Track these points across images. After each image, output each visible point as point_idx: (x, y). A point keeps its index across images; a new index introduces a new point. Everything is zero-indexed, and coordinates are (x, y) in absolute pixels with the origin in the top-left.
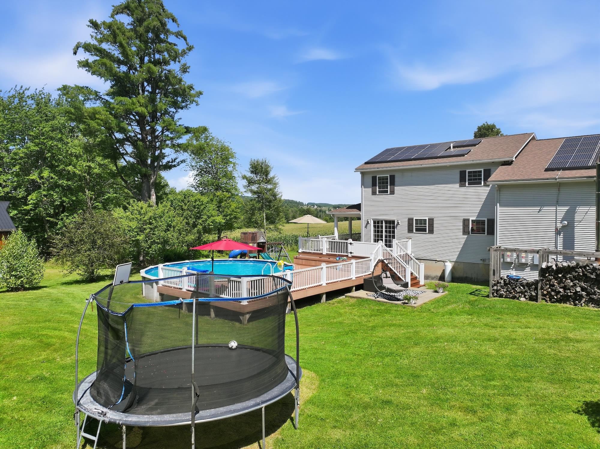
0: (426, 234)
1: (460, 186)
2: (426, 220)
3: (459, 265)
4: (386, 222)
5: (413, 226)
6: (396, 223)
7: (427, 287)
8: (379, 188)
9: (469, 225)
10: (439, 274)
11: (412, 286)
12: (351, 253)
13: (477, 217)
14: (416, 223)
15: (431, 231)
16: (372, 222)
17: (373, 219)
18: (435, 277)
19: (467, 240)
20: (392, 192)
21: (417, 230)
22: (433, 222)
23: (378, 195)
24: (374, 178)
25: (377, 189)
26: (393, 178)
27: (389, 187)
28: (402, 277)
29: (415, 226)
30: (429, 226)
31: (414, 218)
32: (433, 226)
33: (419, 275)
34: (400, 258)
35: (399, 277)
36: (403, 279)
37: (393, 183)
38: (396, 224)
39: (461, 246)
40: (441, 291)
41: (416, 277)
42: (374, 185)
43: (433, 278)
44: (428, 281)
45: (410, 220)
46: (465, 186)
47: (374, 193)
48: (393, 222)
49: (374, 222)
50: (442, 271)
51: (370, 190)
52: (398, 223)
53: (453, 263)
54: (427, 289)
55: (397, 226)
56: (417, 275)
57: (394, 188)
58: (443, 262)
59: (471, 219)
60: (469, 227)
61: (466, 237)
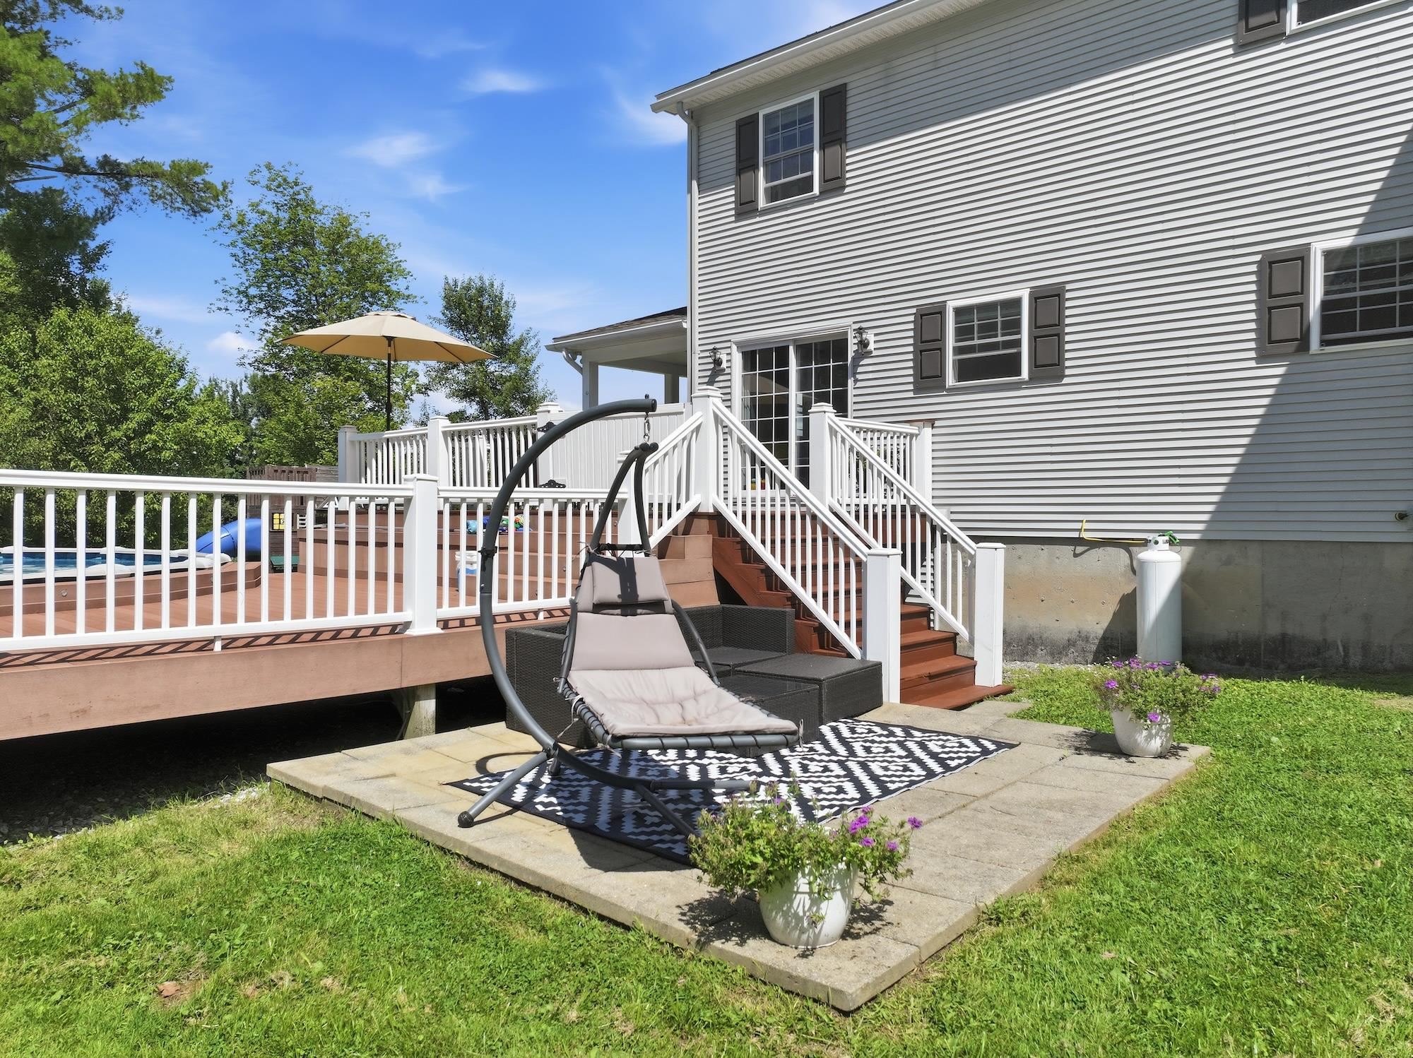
0: (1017, 386)
1: (1241, 48)
2: (1019, 301)
3: (1228, 562)
4: (807, 350)
5: (941, 350)
6: (852, 348)
7: (1027, 704)
8: (767, 180)
9: (1303, 289)
10: (1097, 622)
11: (910, 692)
12: (552, 484)
13: (1363, 230)
14: (962, 333)
15: (1048, 367)
16: (738, 359)
17: (740, 345)
18: (1071, 643)
19: (1283, 390)
20: (834, 184)
21: (967, 370)
22: (1061, 309)
23: (766, 211)
24: (746, 128)
25: (762, 184)
26: (835, 100)
27: (816, 156)
28: (838, 632)
29: (958, 350)
30: (1034, 339)
31: (951, 305)
32: (1059, 336)
33: (969, 621)
34: (860, 528)
35: (821, 629)
36: (850, 644)
37: (835, 135)
38: (850, 355)
39: (1243, 435)
40: (1156, 744)
41: (953, 638)
42: (745, 162)
43: (1058, 651)
44: (1032, 668)
45: (929, 318)
46: (1281, 36)
47: (745, 208)
48: (840, 346)
49: (750, 358)
50: (1112, 607)
51: (727, 196)
52: (863, 344)
53: (1188, 551)
54: (1027, 715)
55: (856, 364)
56: (958, 625)
57: (843, 158)
58: (1125, 545)
59: (1319, 247)
60: (1303, 306)
61: (1281, 371)
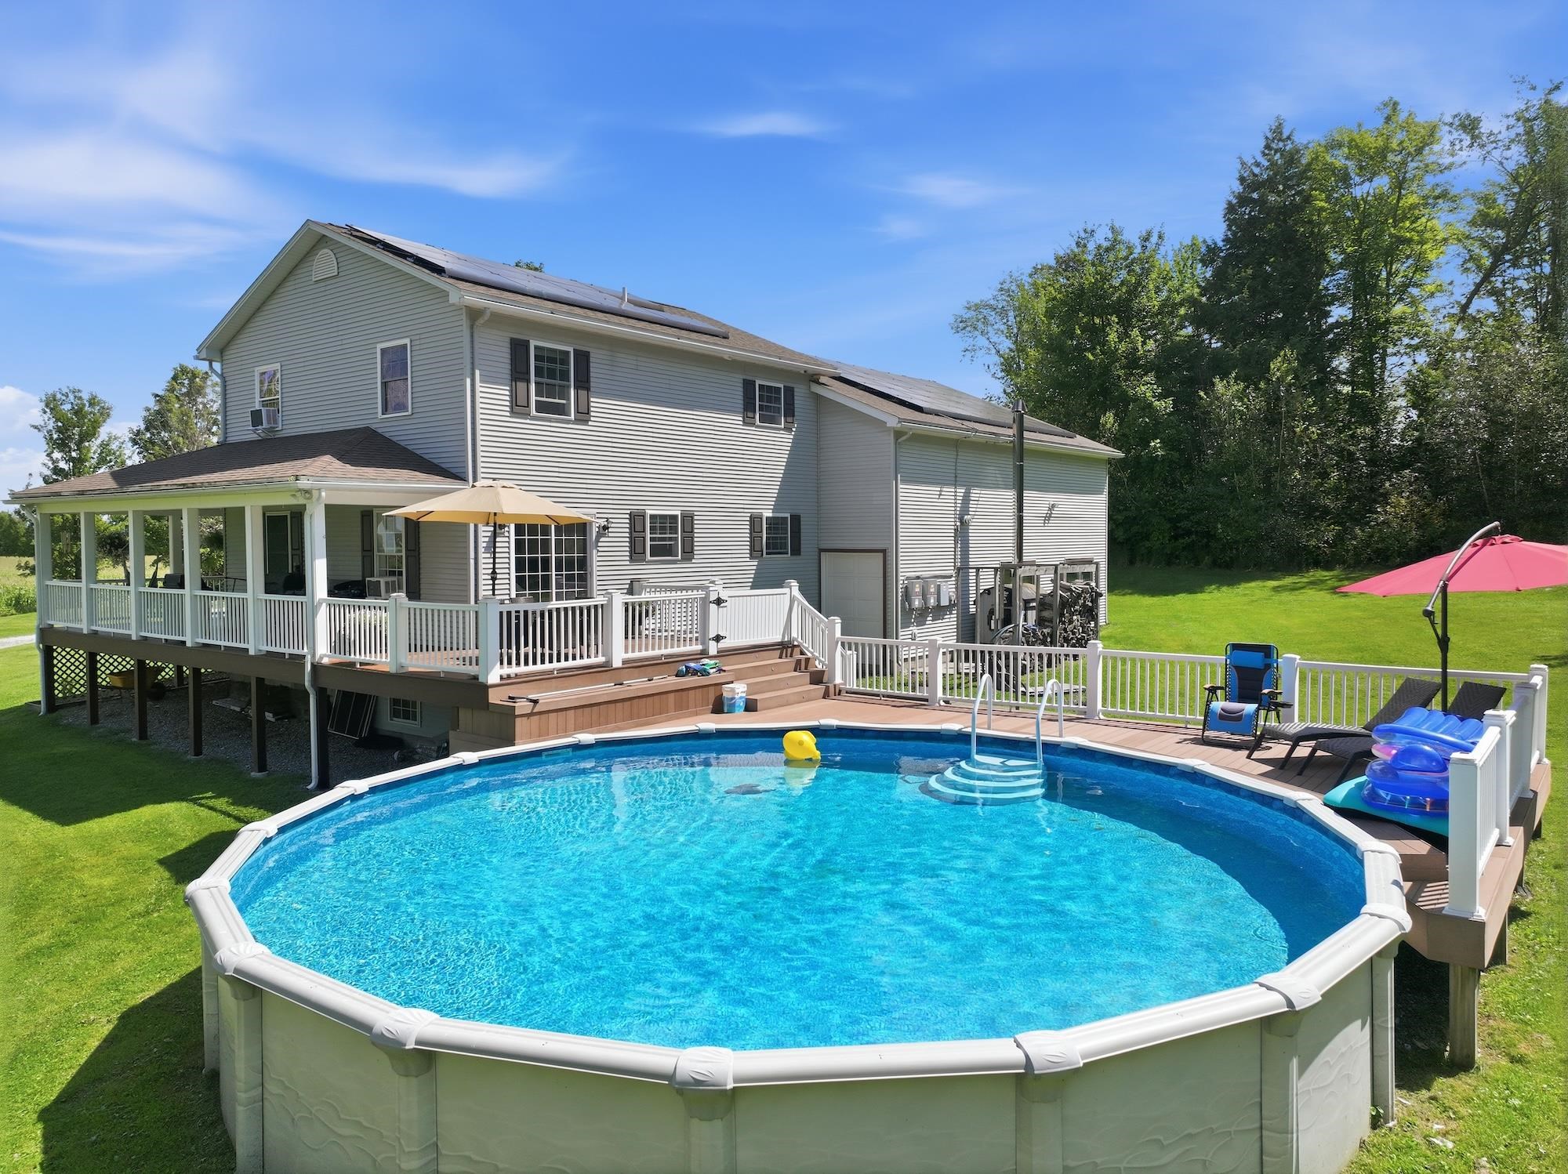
0: (674, 562)
1: (744, 423)
2: (676, 516)
4: (561, 527)
5: (643, 538)
6: (594, 530)
8: (538, 394)
9: (762, 531)
12: (718, 639)
13: (774, 510)
14: (653, 530)
15: (689, 554)
19: (758, 572)
20: (584, 416)
21: (654, 550)
22: (692, 525)
23: (534, 419)
24: (519, 349)
25: (532, 396)
26: (583, 358)
27: (572, 390)
29: (652, 539)
30: (683, 538)
31: (649, 513)
32: (692, 538)
37: (584, 383)
38: (593, 534)
42: (518, 374)
45: (636, 518)
46: (754, 424)
47: (520, 410)
48: (582, 527)
51: (502, 395)
52: (601, 529)
57: (589, 401)
60: (761, 537)
61: (756, 563)
